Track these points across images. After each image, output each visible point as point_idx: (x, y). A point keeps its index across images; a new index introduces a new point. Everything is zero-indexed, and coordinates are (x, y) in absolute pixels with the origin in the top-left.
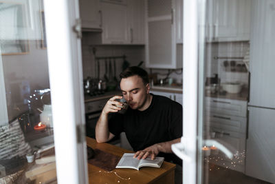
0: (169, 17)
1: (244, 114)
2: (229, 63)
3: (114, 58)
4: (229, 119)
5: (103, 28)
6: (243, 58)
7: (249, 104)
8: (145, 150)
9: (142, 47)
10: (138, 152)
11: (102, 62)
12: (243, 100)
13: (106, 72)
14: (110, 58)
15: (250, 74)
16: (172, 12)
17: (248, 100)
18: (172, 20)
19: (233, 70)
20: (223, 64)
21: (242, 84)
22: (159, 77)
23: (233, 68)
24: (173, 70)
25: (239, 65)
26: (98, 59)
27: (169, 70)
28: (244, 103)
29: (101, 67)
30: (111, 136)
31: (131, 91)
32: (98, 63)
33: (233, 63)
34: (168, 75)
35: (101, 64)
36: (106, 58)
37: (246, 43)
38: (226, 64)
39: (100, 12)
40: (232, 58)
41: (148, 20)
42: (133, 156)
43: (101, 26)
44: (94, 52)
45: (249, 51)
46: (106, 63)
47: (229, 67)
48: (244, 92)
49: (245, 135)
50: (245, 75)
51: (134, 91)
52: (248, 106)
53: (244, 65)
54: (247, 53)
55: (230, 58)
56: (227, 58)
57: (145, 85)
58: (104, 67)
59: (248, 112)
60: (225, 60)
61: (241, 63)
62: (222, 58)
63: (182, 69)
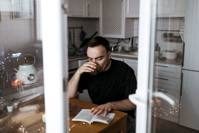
1: (179, 76)
2: (168, 34)
3: (74, 28)
4: (167, 80)
6: (179, 31)
7: (183, 68)
9: (97, 19)
10: (93, 109)
12: (179, 65)
15: (184, 44)
17: (182, 65)
19: (171, 41)
21: (177, 52)
22: (111, 45)
23: (171, 39)
24: (122, 39)
25: (176, 37)
27: (119, 39)
28: (179, 67)
31: (96, 59)
33: (171, 35)
34: (118, 43)
37: (182, 19)
38: (165, 35)
40: (170, 31)
42: (88, 112)
45: (184, 25)
47: (169, 38)
48: (180, 58)
49: (179, 93)
50: (180, 45)
51: (99, 59)
52: (182, 69)
53: (180, 37)
54: (183, 27)
55: (168, 31)
57: (108, 53)
59: (182, 74)
60: (165, 32)
61: (177, 35)
62: (162, 31)
63: (130, 39)
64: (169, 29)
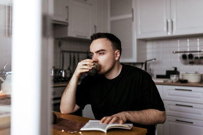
0: (130, 16)
2: (187, 56)
3: (78, 52)
4: (192, 107)
5: (69, 22)
8: (113, 116)
10: (104, 118)
11: (67, 56)
13: (70, 66)
14: (74, 52)
16: (133, 11)
18: (133, 19)
19: (192, 63)
20: (182, 57)
23: (191, 61)
24: (134, 64)
25: (197, 58)
26: (63, 52)
29: (65, 60)
30: (77, 107)
32: (63, 55)
33: (191, 56)
35: (65, 57)
36: (70, 52)
38: (184, 57)
39: (67, 7)
40: (190, 52)
41: (110, 19)
42: (99, 123)
43: (67, 20)
44: (60, 45)
46: (70, 56)
47: (188, 60)
55: (187, 52)
56: (185, 52)
58: (68, 60)
60: (183, 54)
61: (199, 56)
62: (180, 52)
63: (142, 64)
64: (188, 50)
